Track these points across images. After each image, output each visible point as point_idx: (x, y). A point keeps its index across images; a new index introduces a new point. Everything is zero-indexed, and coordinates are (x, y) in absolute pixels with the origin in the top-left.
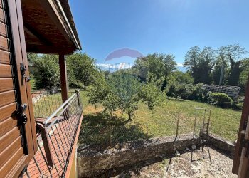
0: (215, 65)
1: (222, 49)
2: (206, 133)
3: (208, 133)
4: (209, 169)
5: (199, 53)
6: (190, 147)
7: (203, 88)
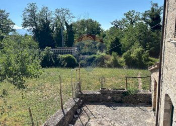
0: (55, 28)
1: (58, 11)
2: (80, 93)
3: (81, 92)
4: (99, 122)
5: (38, 12)
6: (76, 113)
7: (51, 52)
